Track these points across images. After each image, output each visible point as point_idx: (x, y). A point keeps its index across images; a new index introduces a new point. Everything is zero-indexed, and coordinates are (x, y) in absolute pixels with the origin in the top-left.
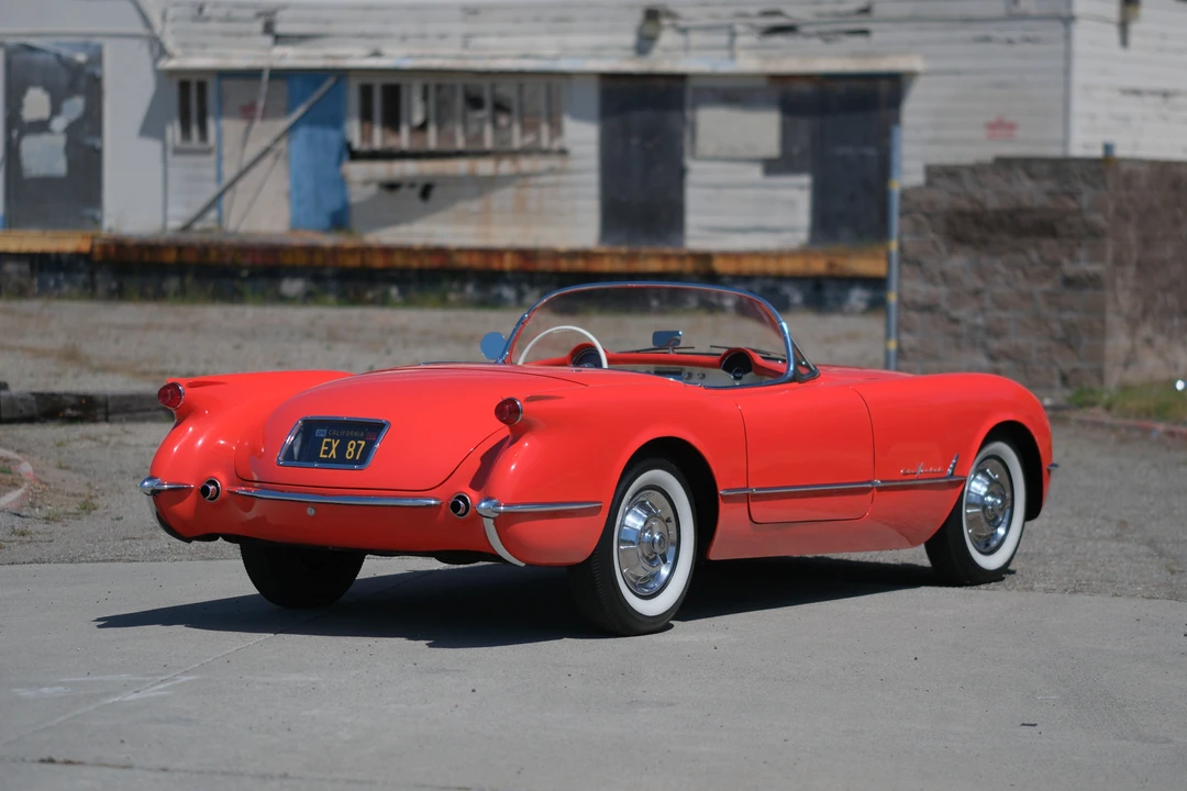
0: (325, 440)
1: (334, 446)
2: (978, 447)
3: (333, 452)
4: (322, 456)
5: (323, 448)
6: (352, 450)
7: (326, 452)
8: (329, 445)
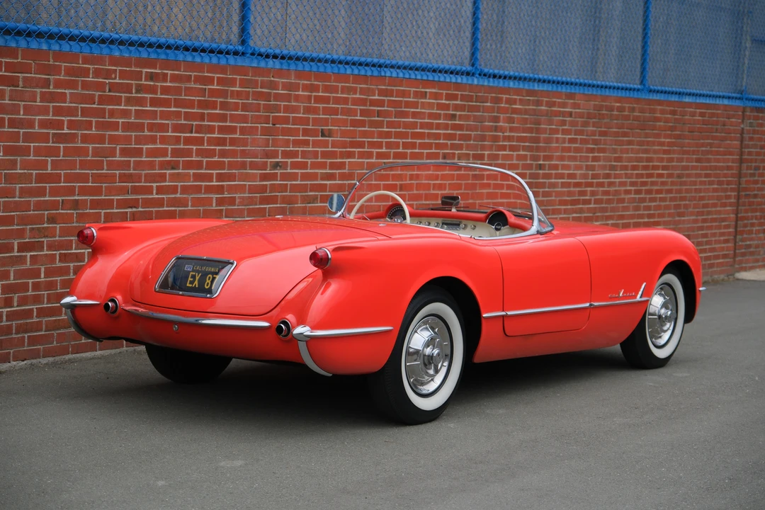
0: (191, 273)
1: (197, 278)
2: (659, 276)
3: (196, 282)
4: (188, 285)
5: (190, 279)
6: (209, 282)
7: (192, 282)
8: (194, 277)
